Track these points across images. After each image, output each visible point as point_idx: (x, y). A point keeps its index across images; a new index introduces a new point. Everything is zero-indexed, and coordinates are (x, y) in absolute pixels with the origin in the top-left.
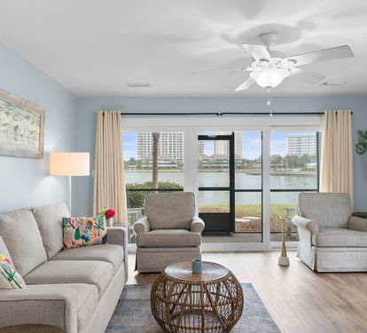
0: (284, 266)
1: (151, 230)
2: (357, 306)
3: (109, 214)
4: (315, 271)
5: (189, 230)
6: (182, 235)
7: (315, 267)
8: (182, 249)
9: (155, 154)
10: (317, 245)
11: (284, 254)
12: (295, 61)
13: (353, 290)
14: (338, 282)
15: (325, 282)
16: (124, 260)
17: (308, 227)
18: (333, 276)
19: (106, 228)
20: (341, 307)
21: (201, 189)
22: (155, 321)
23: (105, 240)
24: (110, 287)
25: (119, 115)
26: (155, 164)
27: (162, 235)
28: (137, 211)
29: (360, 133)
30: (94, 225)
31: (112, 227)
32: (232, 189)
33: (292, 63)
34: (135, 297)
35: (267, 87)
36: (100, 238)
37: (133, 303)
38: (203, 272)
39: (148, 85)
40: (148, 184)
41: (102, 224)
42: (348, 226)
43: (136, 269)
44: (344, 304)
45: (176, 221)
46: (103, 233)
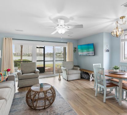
0: (60, 80)
1: (23, 74)
2: (79, 88)
3: (8, 70)
4: (68, 81)
5: (35, 73)
6: (33, 75)
7: (68, 79)
8: (33, 79)
9: (21, 52)
10: (68, 74)
11: (60, 77)
12: (69, 27)
13: (77, 84)
14: (73, 83)
15: (71, 83)
16: (14, 85)
17: (66, 70)
18: (72, 81)
19: (7, 75)
20: (76, 89)
21: (37, 61)
22: (27, 105)
23: (7, 80)
24: (10, 97)
25: (12, 39)
26: (21, 54)
27: (27, 75)
28: (17, 68)
29: (74, 48)
30: (3, 75)
31: (9, 75)
32: (44, 61)
33: (68, 28)
34: (18, 97)
35: (61, 34)
36: (5, 79)
37: (18, 99)
38: (44, 87)
39: (22, 31)
40: (19, 60)
41: (6, 74)
42: (73, 69)
43: (18, 87)
44: (77, 88)
45: (31, 71)
46: (6, 77)
